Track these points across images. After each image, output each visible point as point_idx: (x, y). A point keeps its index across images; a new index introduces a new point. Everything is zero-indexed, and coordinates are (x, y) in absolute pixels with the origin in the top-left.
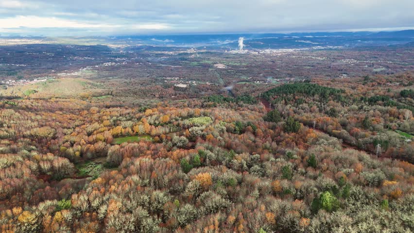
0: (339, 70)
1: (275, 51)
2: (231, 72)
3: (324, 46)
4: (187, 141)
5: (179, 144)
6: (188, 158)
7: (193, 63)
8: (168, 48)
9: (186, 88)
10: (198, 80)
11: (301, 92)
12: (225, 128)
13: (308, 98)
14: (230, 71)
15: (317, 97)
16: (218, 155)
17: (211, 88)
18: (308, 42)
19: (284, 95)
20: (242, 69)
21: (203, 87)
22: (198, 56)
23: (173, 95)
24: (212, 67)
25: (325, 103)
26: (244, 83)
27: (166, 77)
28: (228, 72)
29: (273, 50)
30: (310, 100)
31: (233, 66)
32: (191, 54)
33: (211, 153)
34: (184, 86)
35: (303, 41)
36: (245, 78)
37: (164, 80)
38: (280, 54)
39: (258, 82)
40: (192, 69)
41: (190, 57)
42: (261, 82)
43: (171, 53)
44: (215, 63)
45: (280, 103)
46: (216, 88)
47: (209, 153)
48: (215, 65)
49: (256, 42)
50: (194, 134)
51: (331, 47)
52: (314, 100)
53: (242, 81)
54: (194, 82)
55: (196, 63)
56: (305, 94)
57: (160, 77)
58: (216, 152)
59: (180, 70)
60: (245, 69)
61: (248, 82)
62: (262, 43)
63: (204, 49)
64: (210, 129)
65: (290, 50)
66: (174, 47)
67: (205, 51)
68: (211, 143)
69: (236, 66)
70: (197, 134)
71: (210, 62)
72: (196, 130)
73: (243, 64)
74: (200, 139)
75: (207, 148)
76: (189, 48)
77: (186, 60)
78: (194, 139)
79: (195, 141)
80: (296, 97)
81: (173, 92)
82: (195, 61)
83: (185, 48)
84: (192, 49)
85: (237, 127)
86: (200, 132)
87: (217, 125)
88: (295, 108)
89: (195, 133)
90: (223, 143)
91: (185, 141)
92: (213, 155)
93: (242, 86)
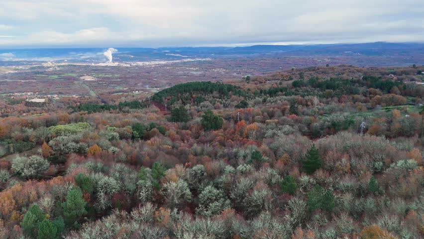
0: (213, 78)
1: (147, 63)
2: (103, 83)
3: (193, 59)
4: (47, 163)
5: (26, 172)
6: (47, 201)
7: (52, 76)
8: (15, 62)
9: (44, 103)
10: (60, 93)
11: (197, 90)
12: (116, 134)
13: (207, 96)
14: (101, 82)
15: (215, 93)
16: (122, 179)
17: (79, 100)
18: (178, 55)
19: (180, 95)
20: (115, 80)
21: (69, 100)
22: (58, 69)
23: (24, 112)
24: (77, 80)
25: (226, 99)
26: (121, 94)
27: (13, 93)
28: (99, 84)
29: (145, 63)
30: (209, 97)
31: (104, 78)
32: (49, 67)
33: (106, 178)
34: (42, 100)
35: (173, 54)
36: (121, 89)
37: (10, 96)
38: (153, 66)
39: (137, 92)
40: (51, 83)
41: (47, 70)
42: (140, 92)
43: (21, 67)
44: (81, 76)
45: (177, 103)
46: (86, 100)
47: (102, 179)
48: (82, 78)
49: (125, 55)
50: (60, 149)
51: (200, 59)
52: (213, 97)
53: (118, 92)
54: (55, 96)
55: (56, 77)
56: (202, 92)
57: (5, 93)
58: (117, 175)
59: (34, 84)
60: (119, 80)
61: (126, 92)
62: (132, 56)
63: (65, 62)
64: (91, 138)
65: (163, 62)
66: (24, 61)
67: (67, 64)
68: (99, 160)
69: (108, 78)
70: (67, 148)
71: (74, 75)
72: (65, 142)
73: (116, 75)
74: (73, 156)
75: (95, 170)
76: (46, 62)
77: (42, 73)
78: (61, 158)
79: (64, 163)
80: (194, 96)
81: (25, 108)
82: (55, 74)
83: (39, 61)
84: (49, 63)
85: (135, 132)
86: (74, 144)
87: (102, 132)
88: (196, 107)
89: (62, 148)
90: (123, 156)
91: (40, 164)
92: (112, 181)
93: (119, 97)
